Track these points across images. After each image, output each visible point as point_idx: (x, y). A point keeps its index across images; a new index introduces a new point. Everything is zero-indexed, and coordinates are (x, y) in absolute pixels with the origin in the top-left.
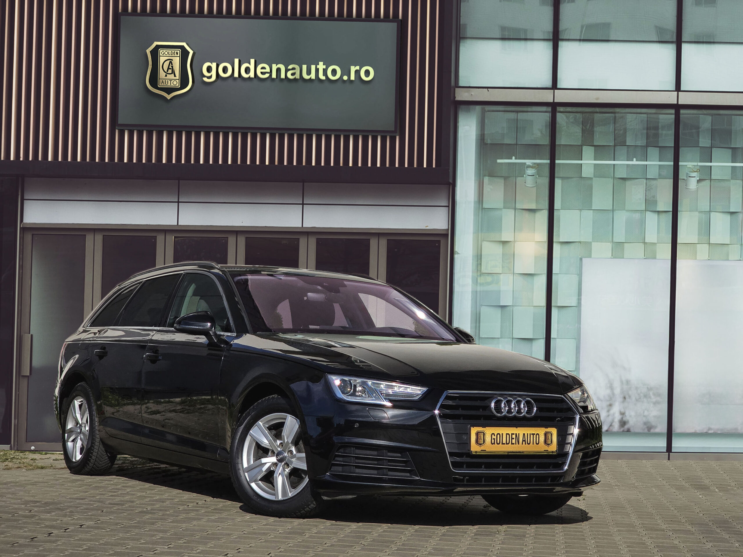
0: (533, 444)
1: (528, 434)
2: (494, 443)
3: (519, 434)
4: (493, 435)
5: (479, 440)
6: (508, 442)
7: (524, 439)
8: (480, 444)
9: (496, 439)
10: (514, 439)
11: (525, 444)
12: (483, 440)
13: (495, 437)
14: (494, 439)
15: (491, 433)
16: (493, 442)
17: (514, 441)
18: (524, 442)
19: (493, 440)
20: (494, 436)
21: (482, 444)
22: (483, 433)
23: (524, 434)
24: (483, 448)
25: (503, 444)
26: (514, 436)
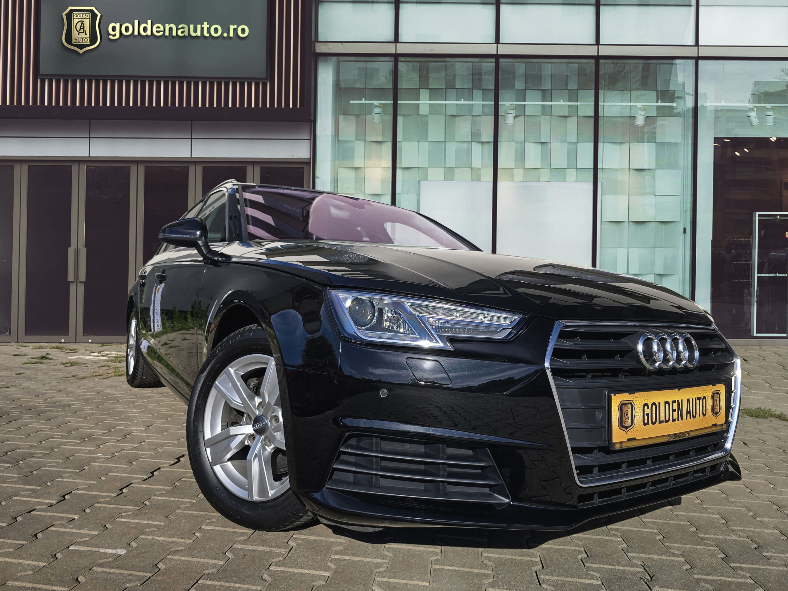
0: (699, 417)
1: (693, 399)
2: (648, 423)
3: (682, 400)
4: (646, 407)
5: (624, 419)
6: (667, 419)
7: (688, 410)
8: (627, 428)
9: (650, 415)
10: (675, 410)
11: (690, 418)
12: (630, 420)
13: (649, 411)
14: (647, 414)
15: (643, 405)
16: (646, 421)
17: (675, 413)
18: (688, 415)
19: (646, 417)
20: (648, 408)
21: (629, 427)
22: (630, 406)
23: (688, 400)
24: (630, 435)
25: (661, 422)
26: (675, 406)
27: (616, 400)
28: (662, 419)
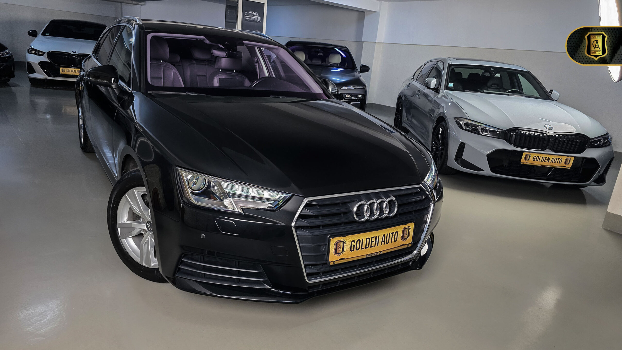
0: (391, 242)
1: (387, 234)
2: (353, 250)
3: (379, 236)
5: (338, 249)
6: (367, 246)
7: (383, 240)
8: (339, 254)
9: (355, 246)
10: (373, 241)
11: (384, 244)
12: (342, 249)
15: (351, 241)
20: (354, 242)
21: (341, 253)
23: (384, 235)
24: (341, 257)
27: (333, 241)
28: (364, 246)
